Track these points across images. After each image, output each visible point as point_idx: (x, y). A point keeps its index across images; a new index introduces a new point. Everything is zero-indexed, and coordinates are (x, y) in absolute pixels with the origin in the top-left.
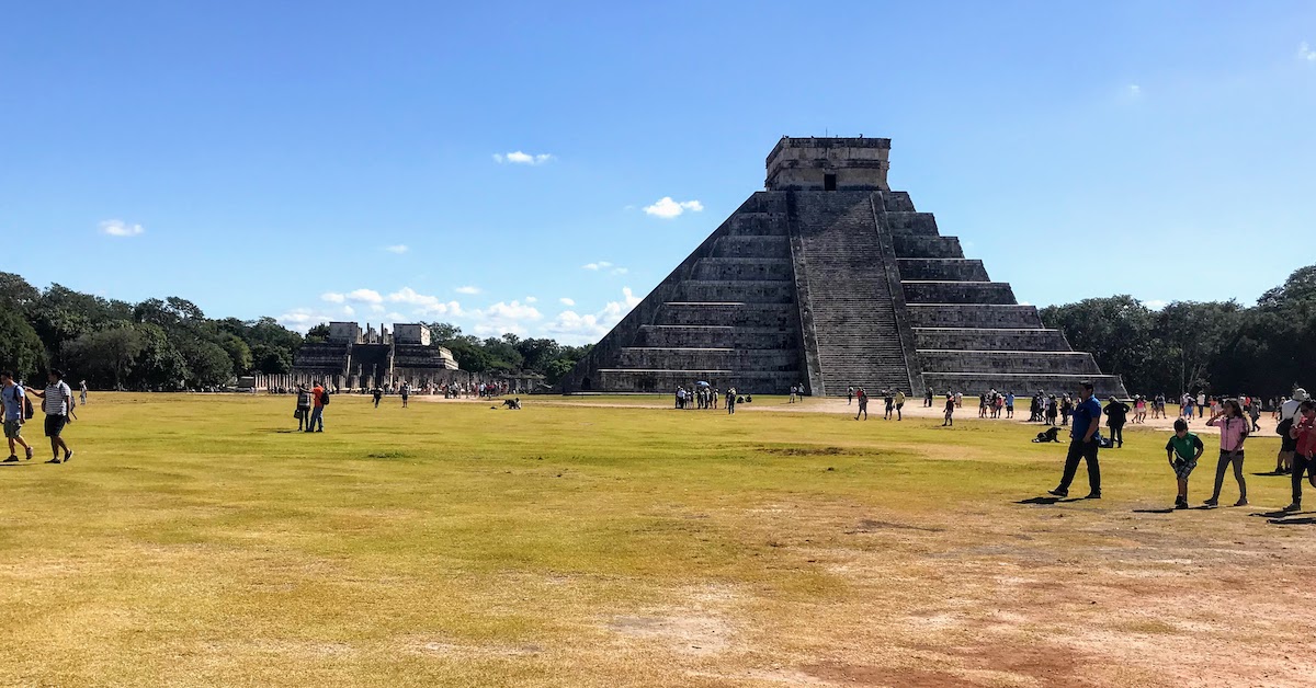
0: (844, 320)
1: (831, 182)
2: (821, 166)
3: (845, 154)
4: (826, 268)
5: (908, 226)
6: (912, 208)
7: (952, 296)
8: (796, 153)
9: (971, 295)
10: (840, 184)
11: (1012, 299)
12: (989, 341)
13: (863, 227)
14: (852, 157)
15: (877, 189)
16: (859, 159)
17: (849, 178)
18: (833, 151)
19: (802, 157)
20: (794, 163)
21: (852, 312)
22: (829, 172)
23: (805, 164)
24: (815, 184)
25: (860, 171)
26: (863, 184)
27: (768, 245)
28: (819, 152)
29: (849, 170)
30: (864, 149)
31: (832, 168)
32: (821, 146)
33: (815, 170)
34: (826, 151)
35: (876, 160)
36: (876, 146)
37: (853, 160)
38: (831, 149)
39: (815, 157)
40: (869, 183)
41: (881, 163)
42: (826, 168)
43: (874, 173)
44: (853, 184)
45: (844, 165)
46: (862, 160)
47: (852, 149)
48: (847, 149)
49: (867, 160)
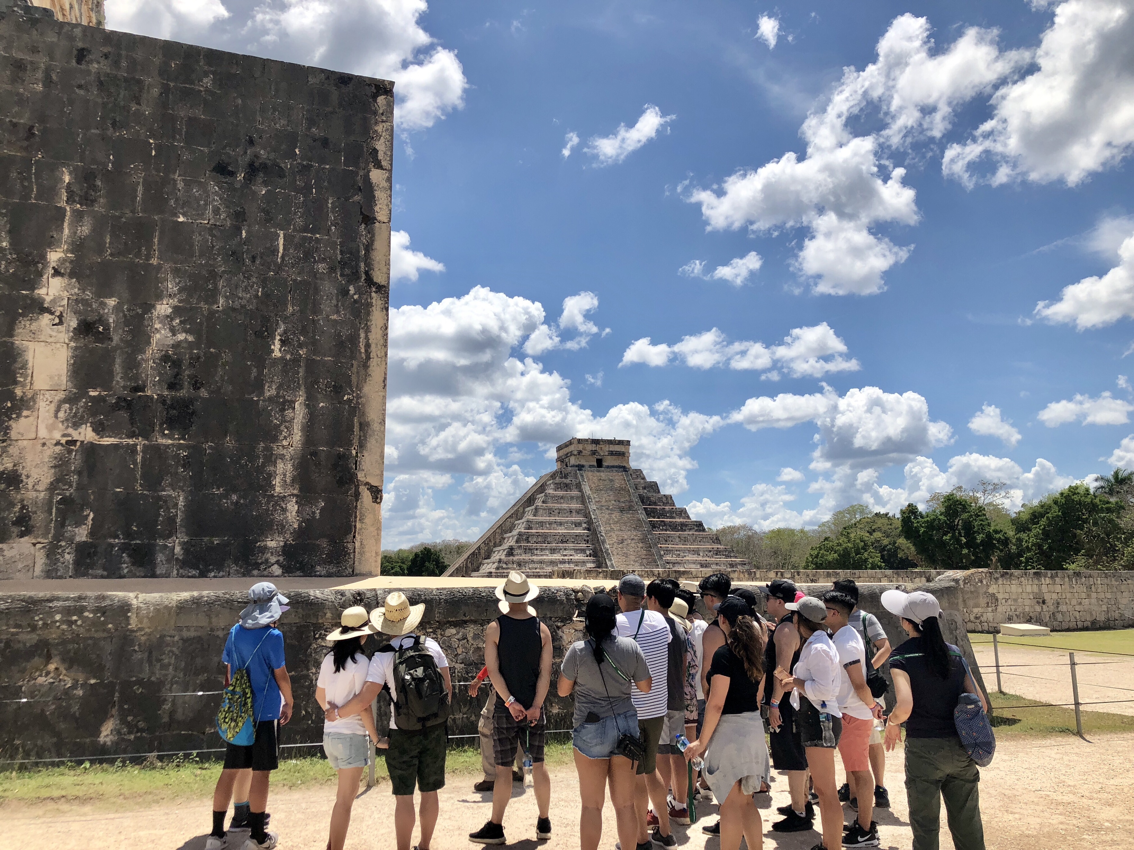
0: (622, 542)
1: (600, 463)
2: (594, 454)
3: (607, 448)
4: (608, 512)
5: (644, 488)
6: (644, 478)
7: (674, 527)
8: (580, 447)
9: (683, 527)
10: (605, 464)
11: (704, 530)
12: (696, 552)
13: (622, 489)
14: (611, 449)
15: (624, 467)
16: (614, 451)
17: (609, 461)
18: (601, 446)
19: (584, 449)
20: (580, 452)
21: (626, 537)
23: (586, 453)
24: (592, 464)
25: (614, 457)
26: (616, 464)
27: (572, 498)
28: (593, 447)
29: (609, 457)
30: (616, 446)
31: (600, 456)
32: (594, 443)
33: (591, 456)
34: (597, 446)
35: (623, 452)
36: (623, 444)
37: (611, 451)
38: (599, 445)
39: (591, 449)
40: (620, 464)
41: (626, 453)
42: (597, 456)
43: (622, 459)
44: (611, 464)
45: (606, 454)
46: (616, 452)
47: (610, 446)
48: (608, 445)
49: (618, 452)
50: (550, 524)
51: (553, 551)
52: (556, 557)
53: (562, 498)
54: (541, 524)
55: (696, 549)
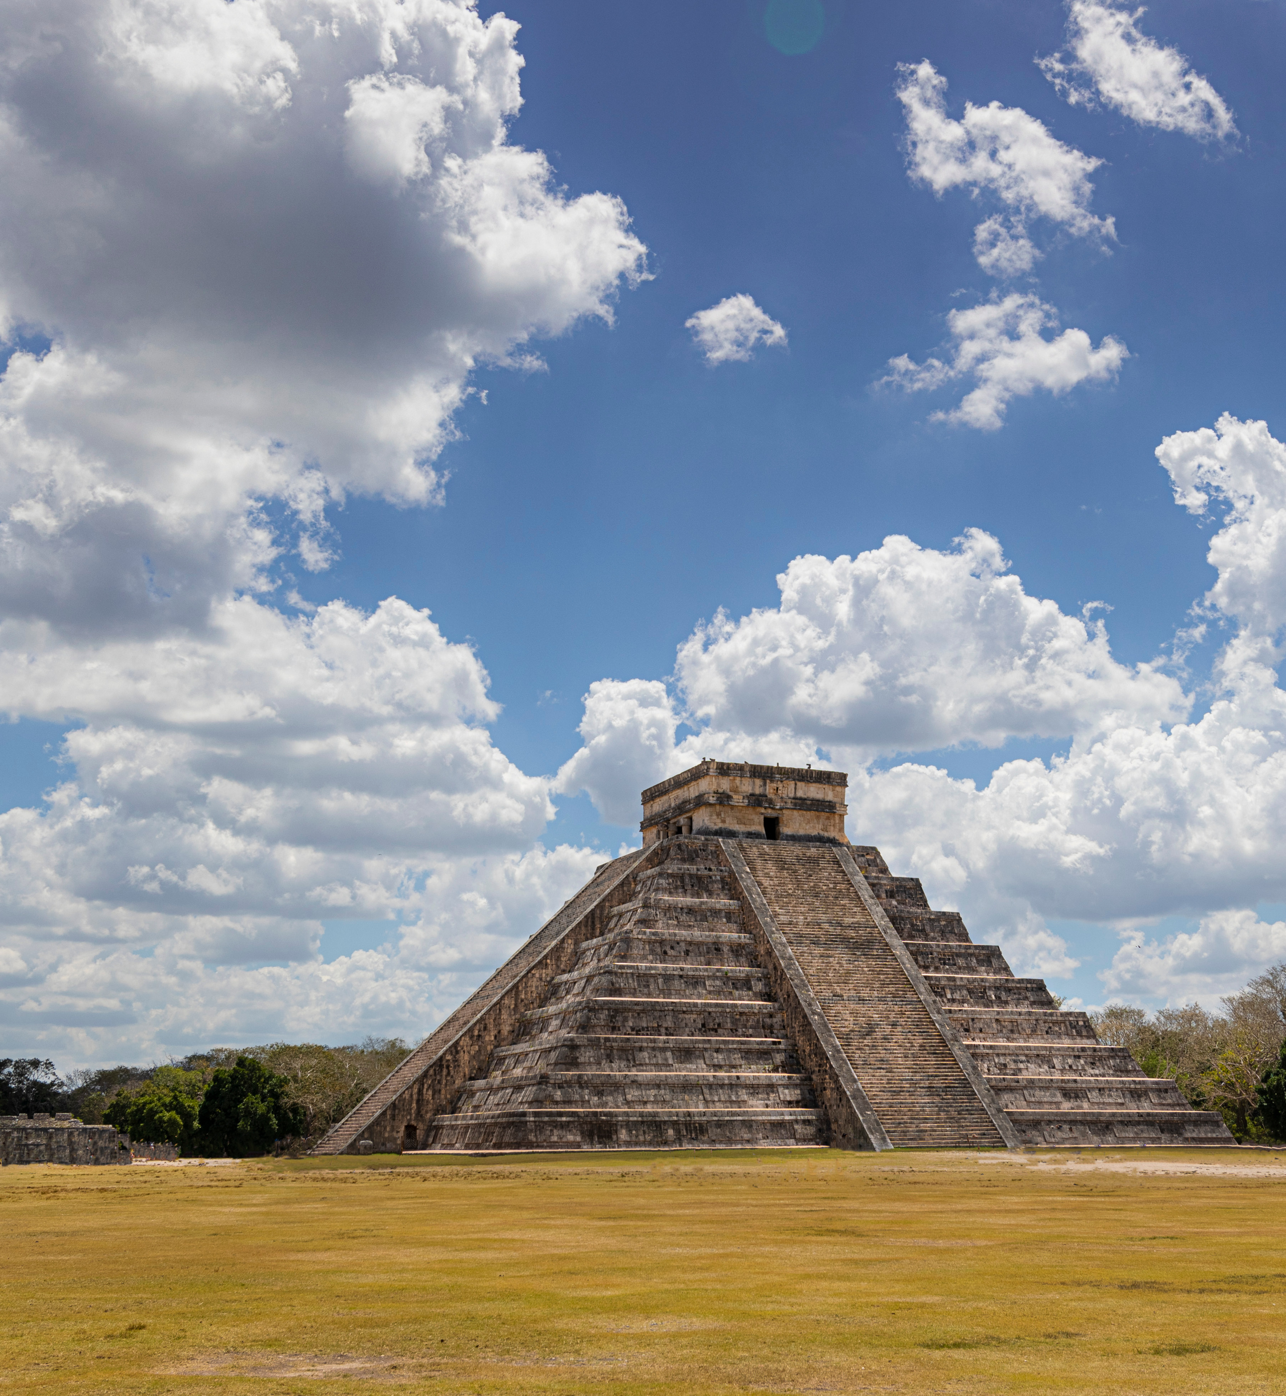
1: (772, 828)
2: (759, 805)
3: (789, 789)
4: (818, 951)
5: (893, 893)
6: (884, 870)
7: (978, 993)
8: (725, 784)
9: (1000, 993)
10: (786, 830)
11: (1052, 1002)
12: (1045, 1059)
14: (800, 794)
15: (832, 841)
16: (809, 799)
17: (794, 824)
18: (774, 785)
19: (736, 790)
20: (723, 799)
21: (876, 1017)
22: (770, 813)
23: (738, 800)
24: (753, 829)
25: (809, 814)
26: (814, 833)
27: (716, 913)
28: (757, 786)
29: (795, 813)
30: (814, 785)
31: (773, 809)
32: (759, 777)
33: (751, 809)
34: (765, 784)
35: (830, 802)
36: (829, 783)
37: (801, 799)
38: (772, 781)
39: (750, 791)
40: (822, 833)
41: (838, 805)
42: (766, 808)
43: (828, 818)
44: (802, 832)
45: (789, 805)
46: (813, 800)
47: (799, 784)
48: (792, 784)
49: (818, 801)
50: (668, 978)
51: (686, 1054)
52: (697, 1071)
53: (690, 911)
54: (644, 979)
55: (1044, 1052)
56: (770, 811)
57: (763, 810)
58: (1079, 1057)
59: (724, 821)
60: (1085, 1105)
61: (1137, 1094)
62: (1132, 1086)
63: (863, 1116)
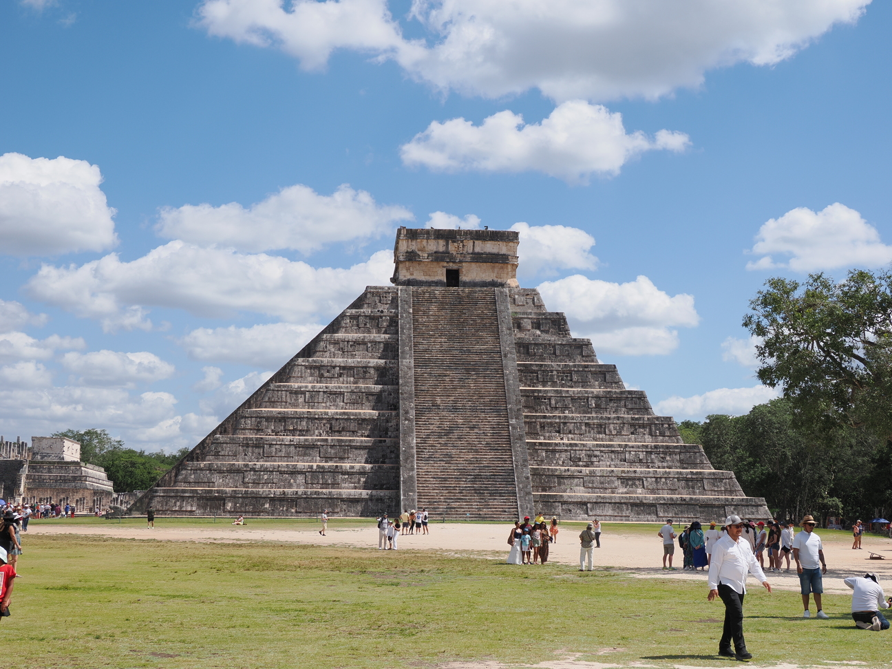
0: (448, 433)
1: (453, 277)
2: (442, 260)
3: (468, 247)
5: (535, 325)
6: (540, 306)
7: (581, 403)
8: (414, 246)
10: (465, 277)
11: (646, 409)
12: (619, 454)
14: (477, 250)
15: (502, 285)
16: (485, 253)
17: (471, 273)
18: (456, 244)
19: (423, 250)
22: (452, 266)
23: (424, 257)
24: (436, 279)
25: (483, 265)
26: (489, 279)
27: (376, 345)
28: (440, 246)
29: (473, 264)
30: (489, 242)
31: (454, 262)
32: (442, 238)
33: (435, 264)
34: (447, 244)
35: (504, 255)
36: (502, 240)
37: (478, 253)
38: (453, 242)
39: (435, 250)
40: (496, 279)
41: (510, 257)
42: (448, 262)
43: (502, 268)
44: (478, 279)
45: (468, 259)
46: (490, 254)
47: (476, 242)
48: (471, 243)
49: (494, 254)
51: (307, 449)
54: (295, 395)
55: (619, 449)
56: (451, 264)
57: (445, 264)
58: (651, 453)
59: (412, 274)
60: (639, 490)
61: (692, 482)
62: (689, 476)
63: (404, 495)
